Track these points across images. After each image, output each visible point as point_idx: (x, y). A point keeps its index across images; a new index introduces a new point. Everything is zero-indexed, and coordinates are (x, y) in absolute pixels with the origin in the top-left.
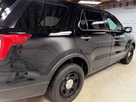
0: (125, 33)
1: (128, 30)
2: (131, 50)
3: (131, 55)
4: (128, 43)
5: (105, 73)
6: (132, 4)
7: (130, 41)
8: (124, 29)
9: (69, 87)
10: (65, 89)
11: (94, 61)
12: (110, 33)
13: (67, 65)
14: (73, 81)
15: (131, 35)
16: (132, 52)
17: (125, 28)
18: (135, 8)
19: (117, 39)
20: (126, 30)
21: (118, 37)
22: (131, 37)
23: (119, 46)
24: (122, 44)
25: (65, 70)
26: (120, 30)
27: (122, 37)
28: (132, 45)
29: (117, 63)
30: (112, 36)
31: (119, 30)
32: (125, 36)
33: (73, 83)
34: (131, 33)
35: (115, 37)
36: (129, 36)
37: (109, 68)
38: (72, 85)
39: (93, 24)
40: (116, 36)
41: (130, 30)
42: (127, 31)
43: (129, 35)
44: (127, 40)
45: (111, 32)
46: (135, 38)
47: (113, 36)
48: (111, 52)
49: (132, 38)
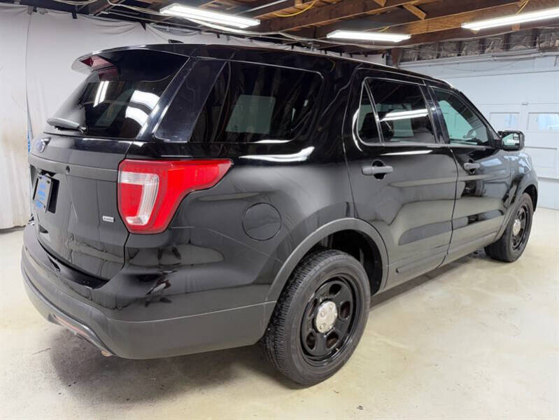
0: (502, 152)
1: (509, 141)
2: (522, 210)
3: (522, 229)
4: (511, 186)
5: (434, 293)
6: (524, 40)
7: (517, 180)
8: (496, 138)
9: (324, 324)
10: (313, 330)
11: (399, 244)
12: (450, 155)
13: (320, 254)
14: (338, 308)
15: (524, 159)
16: (527, 218)
17: (500, 133)
18: (534, 58)
19: (472, 172)
20: (504, 140)
21: (476, 165)
22: (521, 165)
23: (481, 196)
24: (489, 189)
25: (317, 268)
26: (484, 141)
27: (489, 165)
28: (527, 195)
29: (475, 257)
30: (458, 165)
31: (480, 143)
32: (500, 163)
33: (336, 314)
34: (521, 153)
35: (468, 165)
36: (517, 161)
37: (445, 277)
38: (332, 320)
39: (388, 121)
40: (471, 162)
41: (518, 142)
42: (506, 144)
43: (514, 158)
44: (507, 175)
45: (453, 148)
46: (535, 169)
47: (461, 163)
48: (454, 217)
49: (525, 167)
